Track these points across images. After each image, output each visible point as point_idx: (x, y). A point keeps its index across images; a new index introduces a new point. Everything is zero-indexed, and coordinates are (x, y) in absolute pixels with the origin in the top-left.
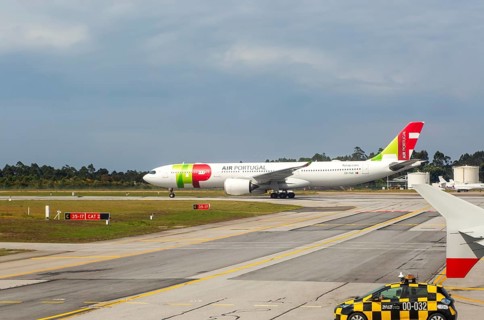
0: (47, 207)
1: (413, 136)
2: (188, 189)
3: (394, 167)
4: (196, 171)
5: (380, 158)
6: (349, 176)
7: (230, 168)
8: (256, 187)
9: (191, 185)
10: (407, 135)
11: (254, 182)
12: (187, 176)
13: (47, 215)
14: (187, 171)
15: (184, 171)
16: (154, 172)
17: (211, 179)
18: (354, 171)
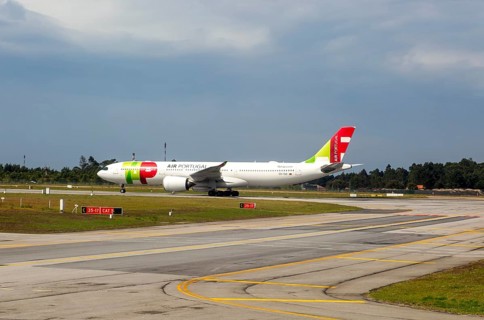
0: (61, 201)
1: (344, 140)
2: (137, 185)
3: (326, 169)
4: (143, 168)
5: (314, 161)
6: (283, 176)
7: (175, 166)
8: (192, 185)
9: (139, 182)
10: (339, 140)
11: (191, 180)
12: (135, 172)
13: (61, 208)
14: (135, 168)
15: (133, 167)
16: (107, 169)
17: (157, 176)
18: (288, 173)
